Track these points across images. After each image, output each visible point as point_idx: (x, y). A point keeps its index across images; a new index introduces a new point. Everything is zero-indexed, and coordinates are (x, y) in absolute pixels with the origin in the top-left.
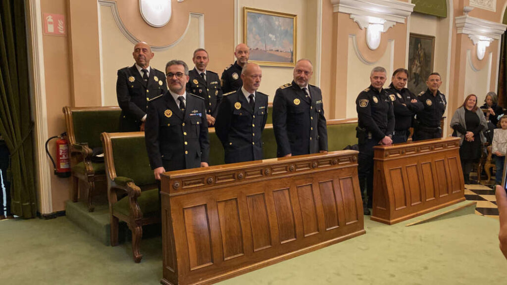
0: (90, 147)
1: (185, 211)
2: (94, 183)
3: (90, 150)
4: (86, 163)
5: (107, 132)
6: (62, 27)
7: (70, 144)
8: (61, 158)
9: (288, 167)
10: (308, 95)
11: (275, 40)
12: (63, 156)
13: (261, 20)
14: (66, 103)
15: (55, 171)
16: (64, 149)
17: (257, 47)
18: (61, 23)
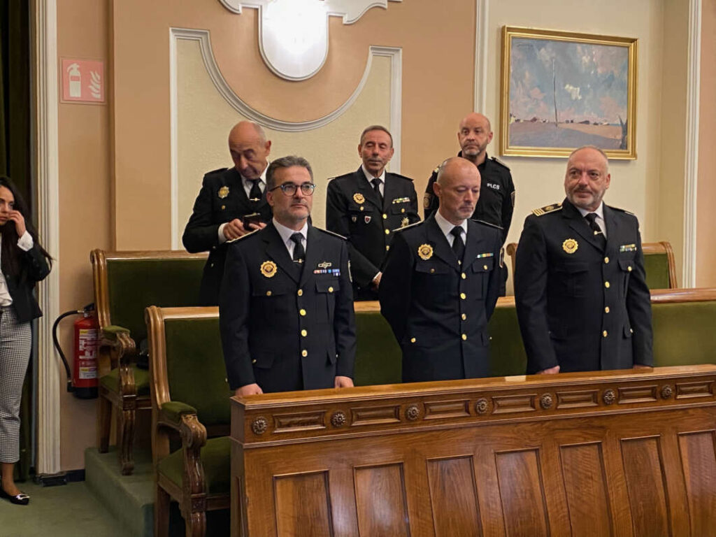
0: (132, 336)
1: (278, 484)
2: (134, 411)
3: (131, 343)
4: (121, 370)
5: (157, 306)
6: (99, 86)
7: (99, 327)
8: (81, 357)
9: (538, 399)
10: (599, 230)
11: (580, 98)
12: (87, 353)
13: (545, 54)
14: (101, 245)
15: (69, 384)
16: (88, 338)
17: (535, 116)
18: (96, 78)
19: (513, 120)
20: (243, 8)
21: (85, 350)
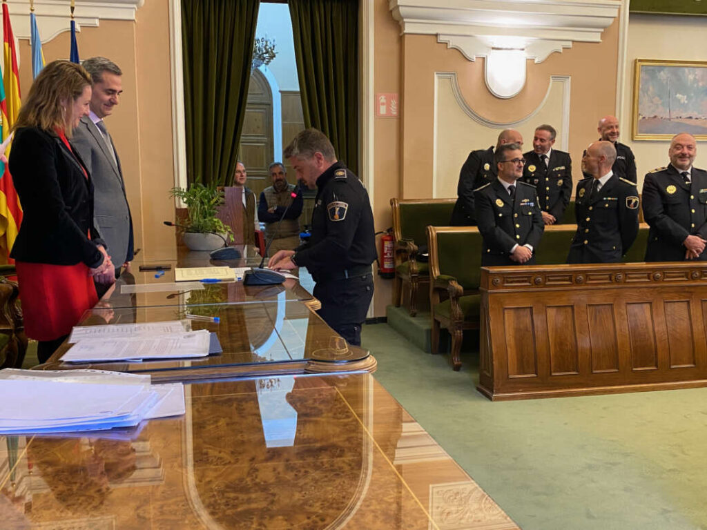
1: (506, 311)
2: (417, 284)
3: (416, 247)
4: (410, 262)
5: (433, 225)
6: (395, 108)
7: (395, 240)
8: (385, 256)
9: (652, 275)
10: (688, 181)
11: (686, 102)
13: (663, 75)
14: (395, 195)
15: (379, 271)
16: (389, 246)
17: (656, 114)
18: (394, 103)
19: (641, 117)
20: (476, 57)
21: (387, 253)
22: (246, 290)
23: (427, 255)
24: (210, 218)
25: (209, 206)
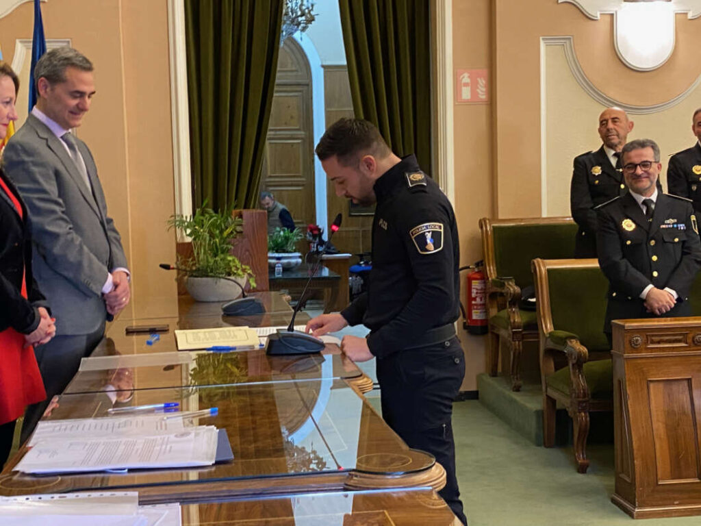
0: (516, 284)
1: (651, 385)
2: (521, 343)
3: (518, 289)
4: (510, 310)
5: (541, 258)
6: (484, 89)
7: (488, 278)
8: (473, 302)
12: (478, 299)
14: (487, 216)
15: (464, 323)
16: (479, 288)
18: (482, 83)
20: (601, 14)
21: (476, 297)
22: (271, 363)
23: (534, 300)
24: (222, 256)
25: (221, 239)
